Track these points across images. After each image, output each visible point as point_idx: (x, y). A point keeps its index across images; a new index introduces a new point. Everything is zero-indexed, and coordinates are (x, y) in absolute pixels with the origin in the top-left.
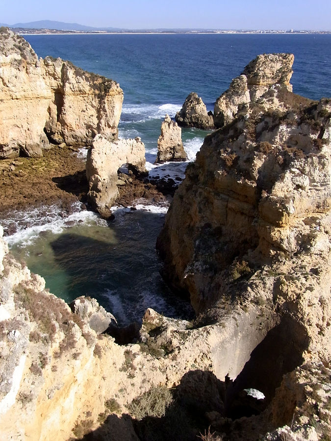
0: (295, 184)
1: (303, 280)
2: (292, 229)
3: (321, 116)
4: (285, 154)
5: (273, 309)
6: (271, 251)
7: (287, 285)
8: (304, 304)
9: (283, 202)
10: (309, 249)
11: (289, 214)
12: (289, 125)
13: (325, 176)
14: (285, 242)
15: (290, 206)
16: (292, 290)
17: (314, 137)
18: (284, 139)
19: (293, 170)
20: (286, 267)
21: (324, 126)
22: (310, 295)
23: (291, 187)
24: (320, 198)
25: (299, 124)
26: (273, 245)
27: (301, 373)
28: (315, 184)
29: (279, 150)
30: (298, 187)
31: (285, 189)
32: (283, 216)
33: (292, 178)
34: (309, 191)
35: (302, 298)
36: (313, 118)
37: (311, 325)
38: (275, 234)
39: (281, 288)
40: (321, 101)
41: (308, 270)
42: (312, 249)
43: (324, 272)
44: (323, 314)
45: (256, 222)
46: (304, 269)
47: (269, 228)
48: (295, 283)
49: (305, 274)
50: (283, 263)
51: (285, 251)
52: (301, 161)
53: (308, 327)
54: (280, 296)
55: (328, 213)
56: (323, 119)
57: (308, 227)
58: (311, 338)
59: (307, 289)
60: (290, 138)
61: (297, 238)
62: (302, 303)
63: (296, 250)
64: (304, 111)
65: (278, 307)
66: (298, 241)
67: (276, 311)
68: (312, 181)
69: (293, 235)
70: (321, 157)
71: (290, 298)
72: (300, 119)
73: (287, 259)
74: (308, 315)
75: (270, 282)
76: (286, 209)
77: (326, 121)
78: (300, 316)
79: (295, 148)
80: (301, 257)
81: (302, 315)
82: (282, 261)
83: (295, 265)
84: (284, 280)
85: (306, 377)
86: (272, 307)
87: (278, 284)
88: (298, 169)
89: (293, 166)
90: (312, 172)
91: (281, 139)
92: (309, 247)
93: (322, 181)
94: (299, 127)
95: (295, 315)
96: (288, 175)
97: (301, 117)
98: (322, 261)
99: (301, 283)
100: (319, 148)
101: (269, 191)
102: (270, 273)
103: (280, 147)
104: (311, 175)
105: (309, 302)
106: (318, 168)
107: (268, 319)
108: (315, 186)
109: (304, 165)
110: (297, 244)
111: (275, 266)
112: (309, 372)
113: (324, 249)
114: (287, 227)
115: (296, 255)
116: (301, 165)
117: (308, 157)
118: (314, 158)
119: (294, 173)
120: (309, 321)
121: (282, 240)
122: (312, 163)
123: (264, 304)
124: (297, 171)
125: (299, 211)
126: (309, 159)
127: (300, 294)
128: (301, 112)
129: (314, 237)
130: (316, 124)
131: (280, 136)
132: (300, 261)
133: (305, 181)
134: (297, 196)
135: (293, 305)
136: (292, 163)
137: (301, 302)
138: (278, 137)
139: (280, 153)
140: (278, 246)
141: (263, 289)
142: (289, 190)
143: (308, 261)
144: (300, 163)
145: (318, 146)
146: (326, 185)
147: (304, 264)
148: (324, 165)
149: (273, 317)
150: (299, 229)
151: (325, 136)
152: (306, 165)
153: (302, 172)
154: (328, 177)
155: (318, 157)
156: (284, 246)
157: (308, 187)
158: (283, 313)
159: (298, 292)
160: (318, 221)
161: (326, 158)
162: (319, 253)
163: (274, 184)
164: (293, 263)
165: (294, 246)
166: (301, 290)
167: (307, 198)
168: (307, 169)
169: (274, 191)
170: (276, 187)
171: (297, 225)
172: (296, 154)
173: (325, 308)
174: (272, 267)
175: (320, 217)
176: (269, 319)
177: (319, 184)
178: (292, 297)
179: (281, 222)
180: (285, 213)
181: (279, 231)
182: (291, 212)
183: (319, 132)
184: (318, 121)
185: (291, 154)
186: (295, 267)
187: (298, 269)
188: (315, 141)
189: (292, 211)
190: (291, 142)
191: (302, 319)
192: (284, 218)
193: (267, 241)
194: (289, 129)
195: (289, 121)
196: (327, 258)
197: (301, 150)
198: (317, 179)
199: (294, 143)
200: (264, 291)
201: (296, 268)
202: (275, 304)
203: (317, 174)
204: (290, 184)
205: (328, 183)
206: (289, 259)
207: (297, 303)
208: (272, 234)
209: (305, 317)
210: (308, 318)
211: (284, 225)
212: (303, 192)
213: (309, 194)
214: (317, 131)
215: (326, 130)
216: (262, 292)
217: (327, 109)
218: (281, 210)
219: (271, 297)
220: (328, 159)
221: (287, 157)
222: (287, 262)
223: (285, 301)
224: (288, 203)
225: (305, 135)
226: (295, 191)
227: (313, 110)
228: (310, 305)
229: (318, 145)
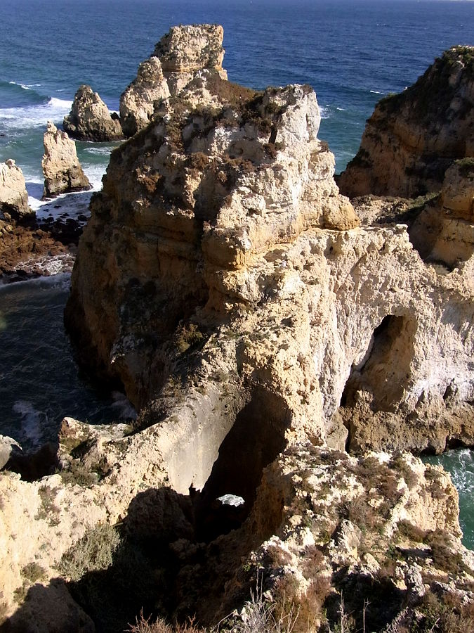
0: (246, 208)
1: (274, 337)
2: (251, 270)
3: (270, 112)
4: (228, 168)
5: (239, 383)
6: (227, 304)
7: (254, 348)
8: (278, 368)
9: (234, 234)
10: (277, 294)
11: (243, 250)
12: (227, 127)
13: (285, 193)
14: (244, 289)
15: (244, 239)
16: (262, 353)
17: (264, 141)
18: (224, 148)
19: (242, 189)
20: (249, 323)
21: (275, 125)
22: (285, 356)
23: (243, 213)
24: (282, 224)
25: (242, 125)
26: (228, 295)
27: (284, 461)
28: (274, 205)
29: (219, 162)
30: (252, 212)
31: (235, 216)
32: (236, 254)
33: (242, 201)
34: (267, 215)
35: (276, 361)
36: (259, 115)
37: (290, 394)
38: (229, 281)
39: (246, 352)
40: (266, 92)
41: (278, 322)
42: (281, 294)
43: (299, 321)
44: (305, 376)
45: (201, 267)
46: (273, 322)
47: (219, 273)
48: (263, 342)
49: (275, 328)
50: (244, 318)
51: (245, 302)
52: (251, 176)
53: (287, 397)
54: (246, 363)
55: (295, 242)
56: (272, 115)
57: (271, 264)
58: (292, 410)
59: (280, 347)
60: (232, 145)
61: (259, 282)
62: (276, 368)
63: (260, 297)
64: (246, 107)
65: (245, 378)
66: (260, 286)
67: (244, 385)
68: (269, 201)
69: (253, 279)
70: (277, 168)
71: (260, 364)
72: (242, 117)
73: (250, 312)
74: (285, 382)
75: (230, 347)
76: (239, 243)
77: (277, 118)
78: (275, 385)
79: (240, 159)
80: (268, 306)
81: (277, 383)
82: (243, 316)
83: (261, 318)
84: (249, 341)
85: (292, 464)
86: (238, 381)
87: (241, 347)
88: (248, 187)
89: (241, 184)
90: (268, 190)
91: (220, 148)
92: (276, 291)
93: (282, 200)
94: (242, 128)
95: (269, 385)
96: (236, 197)
97: (244, 115)
98: (295, 308)
99: (272, 341)
100: (272, 157)
101: (214, 223)
102: (229, 336)
103: (220, 159)
104: (267, 194)
105: (285, 364)
106: (274, 184)
107: (234, 397)
108: (274, 208)
109: (256, 180)
110: (260, 289)
111: (234, 324)
112: (294, 458)
113: (295, 291)
114: (244, 269)
115: (260, 304)
116: (251, 182)
117: (259, 170)
118: (268, 170)
119: (243, 193)
120: (287, 389)
121: (239, 287)
122: (266, 177)
123: (226, 379)
124: (248, 191)
125: (258, 244)
126: (261, 172)
127: (272, 356)
128: (241, 107)
129: (281, 277)
130: (265, 124)
131: (217, 144)
132: (267, 311)
133: (260, 203)
134: (252, 224)
135: (265, 372)
136: (239, 179)
137: (274, 366)
138: (215, 144)
139: (222, 168)
140: (235, 297)
141: (223, 359)
142: (240, 217)
143: (276, 310)
144: (250, 179)
145: (271, 154)
146: (288, 205)
147: (272, 314)
148: (281, 178)
149: (241, 394)
150: (260, 269)
151: (278, 140)
152: (258, 180)
153: (255, 190)
154: (289, 195)
155: (274, 169)
156: (243, 295)
157: (265, 211)
158: (253, 386)
159: (269, 353)
160: (283, 255)
161: (284, 168)
162: (289, 297)
163: (218, 211)
164: (258, 315)
165: (256, 293)
166: (272, 350)
167: (266, 225)
168: (260, 186)
169: (220, 220)
170: (222, 216)
171: (256, 264)
172: (242, 167)
173: (306, 368)
174: (231, 326)
175: (285, 249)
176: (237, 397)
177: (279, 205)
178: (262, 362)
179: (234, 263)
180: (238, 250)
181: (233, 275)
182: (246, 247)
183: (270, 134)
184: (267, 119)
185: (237, 168)
186: (261, 321)
187: (266, 323)
188: (266, 147)
189: (247, 245)
190: (234, 150)
191: (278, 388)
192: (238, 257)
193: (219, 292)
194: (228, 133)
195: (228, 121)
196: (300, 301)
197: (249, 160)
198: (275, 198)
199: (238, 151)
200: (224, 361)
201: (263, 323)
202: (241, 375)
203: (274, 192)
204: (240, 209)
205: (290, 202)
206: (252, 311)
207: (270, 369)
208: (225, 281)
209: (282, 385)
210: (286, 386)
211: (239, 267)
212: (259, 218)
213: (268, 219)
214: (267, 132)
215: (278, 130)
216: (222, 363)
217: (276, 102)
218: (232, 247)
219: (234, 367)
220: (286, 171)
221: (231, 172)
222: (250, 316)
223: (253, 369)
224: (241, 235)
225: (252, 140)
226: (249, 218)
227: (258, 104)
228: (287, 368)
229: (271, 151)
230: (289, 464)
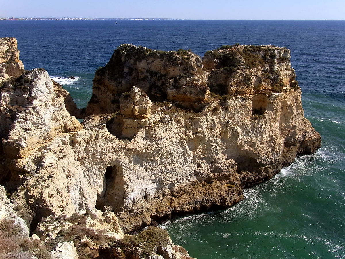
0: (23, 128)
1: (43, 183)
2: (29, 157)
3: (27, 83)
4: (11, 111)
5: (29, 209)
6: (20, 176)
7: (33, 190)
8: (46, 196)
9: (17, 141)
10: (43, 165)
11: (23, 148)
12: (8, 92)
13: (41, 118)
14: (27, 166)
15: (23, 143)
16: (37, 192)
17: (26, 96)
18: (8, 101)
19: (19, 120)
20: (32, 180)
21: (30, 88)
22: (48, 190)
23: (22, 132)
24: (44, 133)
25: (14, 90)
26: (20, 171)
28: (37, 125)
29: (6, 109)
30: (26, 130)
31: (18, 133)
32: (20, 150)
33: (20, 125)
34: (34, 131)
35: (44, 193)
36: (22, 84)
37: (52, 206)
38: (19, 164)
39: (29, 194)
40: (23, 73)
41: (46, 177)
42: (45, 164)
43: (55, 174)
44: (62, 199)
45: (4, 161)
46: (43, 178)
47: (13, 162)
48: (37, 187)
49: (44, 180)
50: (29, 180)
51: (29, 172)
52: (23, 113)
53: (51, 208)
54: (30, 199)
55: (52, 141)
56: (28, 84)
57: (40, 153)
58: (54, 213)
59: (46, 187)
60: (12, 100)
61: (34, 161)
62: (44, 196)
63: (36, 168)
64: (15, 81)
65: (31, 206)
66: (35, 163)
67: (31, 209)
68: (34, 124)
69: (30, 160)
70: (34, 108)
71: (36, 197)
72: (14, 86)
73: (31, 176)
74: (49, 201)
75: (22, 194)
76: (20, 145)
77: (30, 85)
78: (45, 204)
79: (16, 106)
80: (40, 172)
81: (46, 203)
82: (28, 179)
83: (37, 178)
84: (31, 188)
86: (28, 208)
87: (27, 191)
88: (22, 118)
89: (18, 118)
90: (32, 118)
91: (6, 102)
92: (42, 163)
93: (40, 122)
94: (15, 92)
95: (42, 205)
96: (17, 124)
97: (15, 85)
98: (54, 170)
99: (42, 186)
100: (31, 103)
101: (7, 138)
102: (22, 189)
103: (7, 107)
104: (32, 120)
105: (49, 194)
106: (35, 115)
107: (27, 216)
108: (38, 126)
109: (25, 115)
110: (35, 165)
111: (25, 184)
113: (52, 162)
114: (26, 157)
115: (36, 172)
116: (23, 116)
117: (26, 110)
118: (30, 109)
119: (20, 122)
120: (51, 204)
121: (24, 166)
122: (30, 113)
123: (22, 208)
124: (22, 120)
125: (32, 145)
126: (27, 111)
127: (42, 192)
128: (13, 82)
129: (44, 157)
130: (25, 88)
131: (4, 100)
132: (40, 174)
133: (30, 125)
134: (27, 135)
135: (40, 200)
136: (17, 115)
137: (43, 196)
138: (3, 101)
139: (8, 111)
140: (23, 171)
141: (19, 200)
142: (21, 133)
143: (44, 173)
144: (22, 114)
145: (30, 101)
146: (44, 124)
147: (43, 175)
148: (37, 112)
149: (30, 214)
150: (34, 155)
151: (33, 94)
152: (26, 115)
153: (26, 119)
154: (43, 119)
155: (32, 108)
156: (27, 169)
157: (33, 129)
158: (35, 208)
159: (40, 191)
160: (48, 148)
161: (38, 107)
162: (50, 165)
163: (9, 132)
164: (36, 177)
165: (33, 167)
166: (42, 189)
167: (35, 135)
168: (28, 117)
169: (10, 137)
170: (11, 134)
171: (32, 154)
172: (18, 109)
173: (62, 195)
174: (23, 185)
175: (48, 145)
176: (29, 216)
177: (39, 125)
178: (37, 196)
179: (20, 155)
180: (20, 148)
181: (21, 161)
182: (24, 146)
183: (28, 93)
184: (26, 86)
185: (15, 110)
186: (38, 179)
187: (40, 179)
188: (27, 98)
189: (24, 145)
190: (13, 102)
191: (47, 205)
192: (21, 152)
193: (16, 171)
194: (9, 95)
195: (7, 89)
196: (56, 166)
197: (21, 106)
198: (37, 122)
199: (15, 102)
200: (20, 200)
201: (39, 180)
202: (29, 205)
203: (35, 119)
204: (20, 129)
205: (45, 122)
206: (32, 176)
207: (41, 198)
208: (17, 164)
209: (48, 203)
210: (50, 203)
211: (23, 156)
212: (30, 132)
213: (35, 132)
214: (27, 92)
215: (32, 90)
216: (19, 202)
217: (29, 77)
218: (17, 147)
219: (25, 202)
220: (38, 108)
221: (13, 113)
222: (32, 178)
223: (34, 200)
224: (21, 141)
225: (20, 96)
226: (25, 133)
227: (21, 79)
228: (51, 196)
230: (42, 226)
